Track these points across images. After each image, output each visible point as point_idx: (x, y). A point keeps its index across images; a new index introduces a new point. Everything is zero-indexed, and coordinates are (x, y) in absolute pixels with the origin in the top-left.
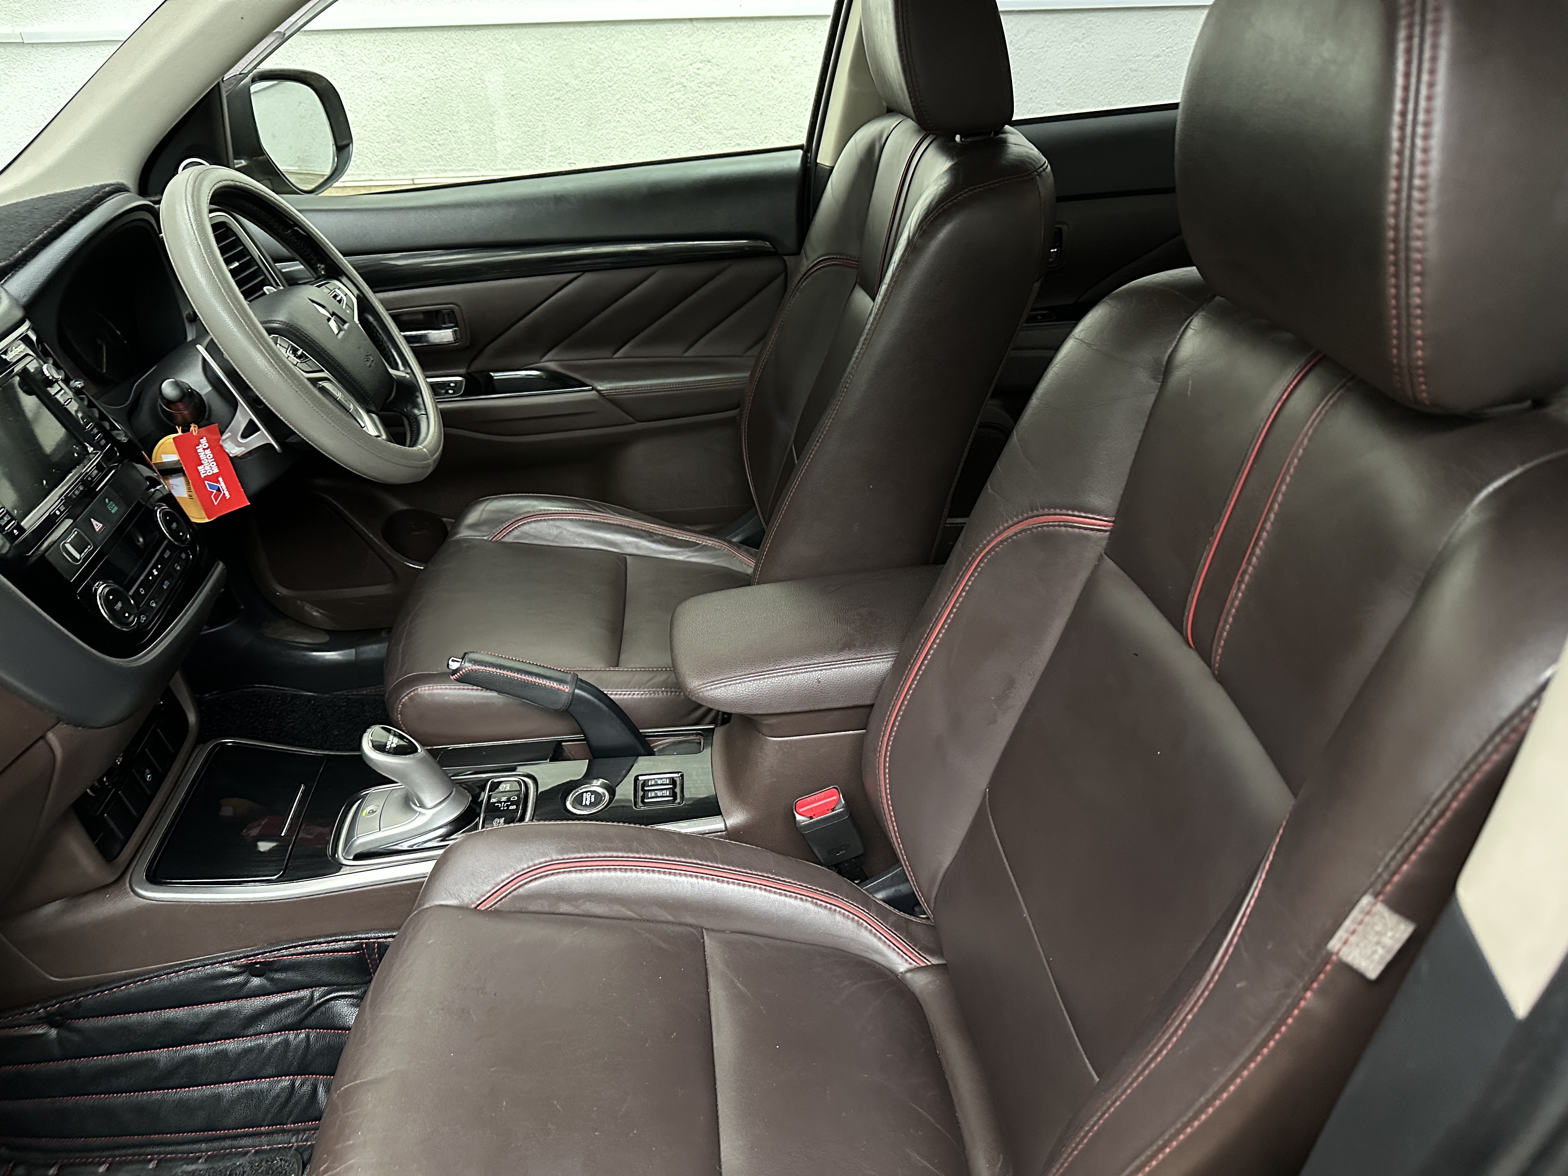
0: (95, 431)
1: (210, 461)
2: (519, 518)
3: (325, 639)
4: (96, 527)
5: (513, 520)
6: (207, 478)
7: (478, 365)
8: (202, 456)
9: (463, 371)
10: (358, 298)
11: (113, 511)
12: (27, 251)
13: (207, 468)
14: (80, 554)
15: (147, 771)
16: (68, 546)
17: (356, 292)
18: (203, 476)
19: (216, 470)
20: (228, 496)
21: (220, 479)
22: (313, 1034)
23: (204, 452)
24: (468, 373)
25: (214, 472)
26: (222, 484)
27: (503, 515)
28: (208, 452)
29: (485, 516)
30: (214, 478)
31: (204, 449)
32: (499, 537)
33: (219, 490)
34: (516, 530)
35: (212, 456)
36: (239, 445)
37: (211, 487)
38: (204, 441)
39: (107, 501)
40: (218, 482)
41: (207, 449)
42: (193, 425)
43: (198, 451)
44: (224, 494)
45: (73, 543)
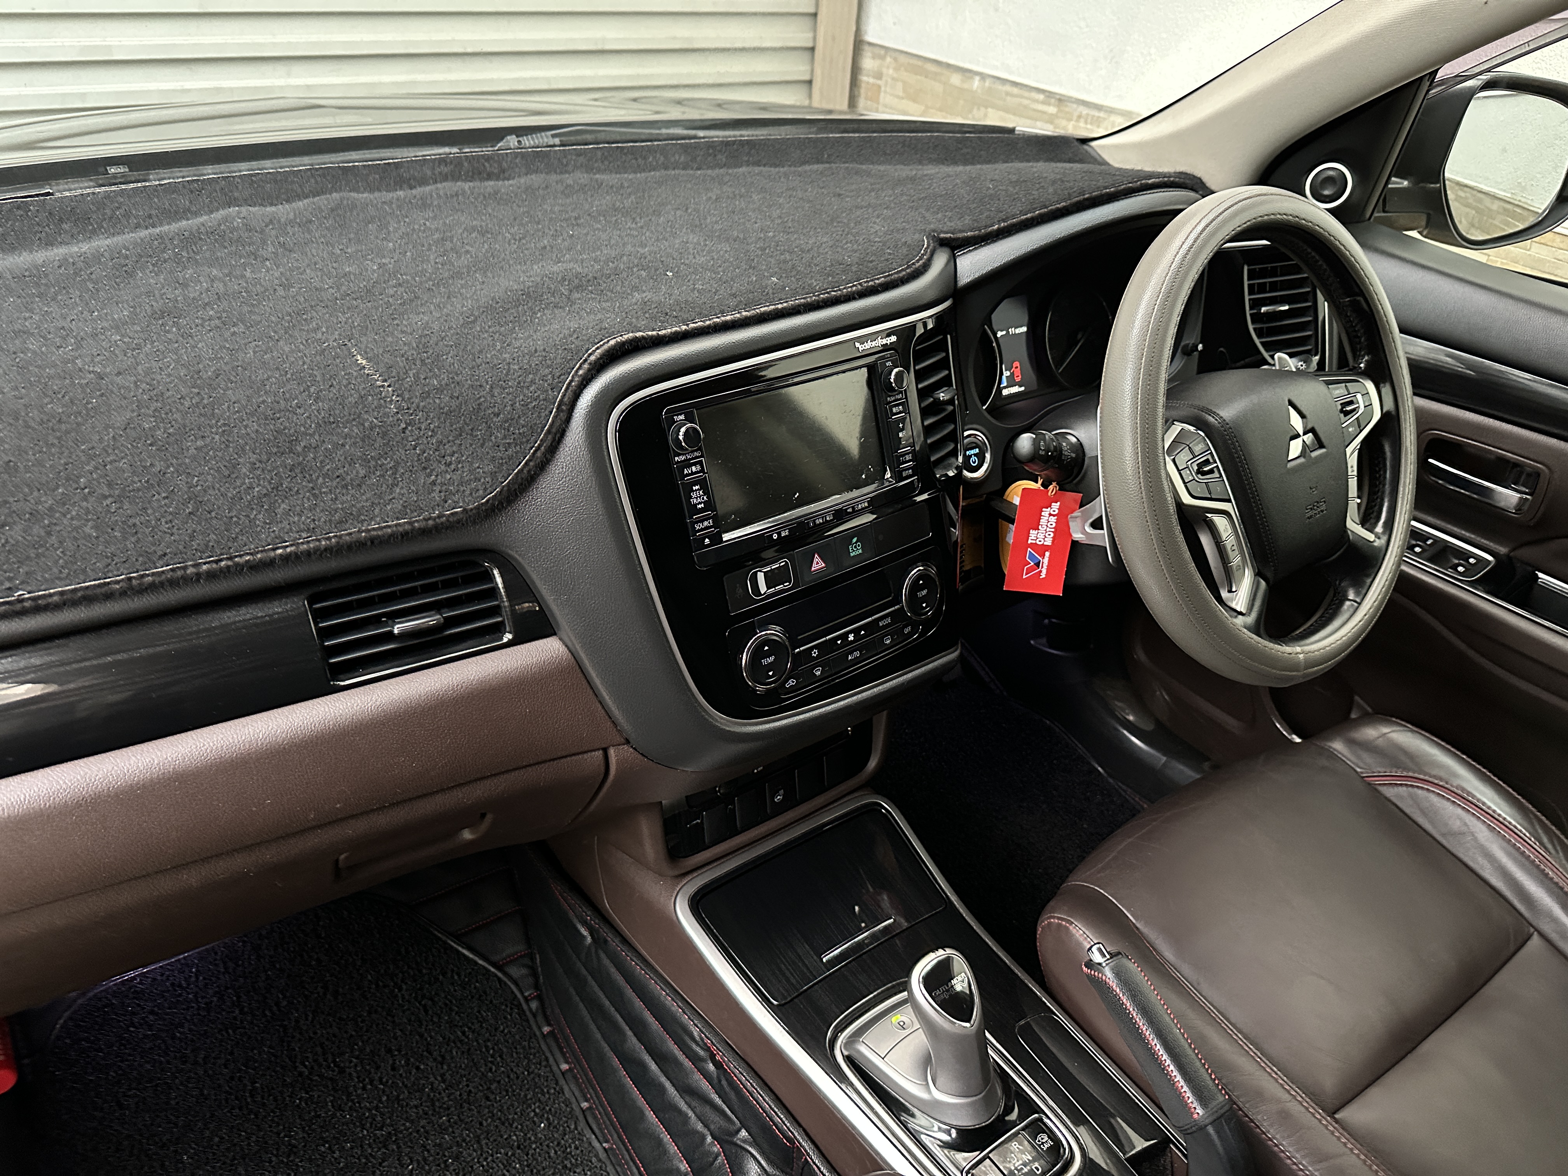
0: (908, 457)
1: (1048, 529)
2: (1422, 777)
3: (1148, 726)
4: (814, 565)
5: (1411, 774)
6: (1034, 546)
7: (1526, 553)
8: (1043, 521)
9: (1502, 550)
10: (1385, 416)
11: (852, 555)
12: (1004, 227)
13: (1041, 536)
14: (768, 588)
15: (782, 792)
16: (761, 577)
17: (1389, 405)
18: (1030, 541)
19: (1048, 542)
20: (1043, 575)
21: (1047, 554)
22: (721, 1158)
23: (1048, 519)
24: (1508, 556)
25: (1046, 543)
26: (1046, 561)
27: (1403, 758)
28: (1053, 519)
29: (1380, 742)
30: (1041, 549)
31: (1050, 515)
32: (1378, 781)
33: (1037, 564)
34: (1404, 788)
35: (1054, 525)
36: (1084, 532)
37: (1032, 556)
38: (1056, 506)
39: (855, 540)
40: (1043, 556)
41: (1054, 516)
42: (1054, 484)
43: (1043, 514)
44: (1041, 571)
45: (769, 574)
